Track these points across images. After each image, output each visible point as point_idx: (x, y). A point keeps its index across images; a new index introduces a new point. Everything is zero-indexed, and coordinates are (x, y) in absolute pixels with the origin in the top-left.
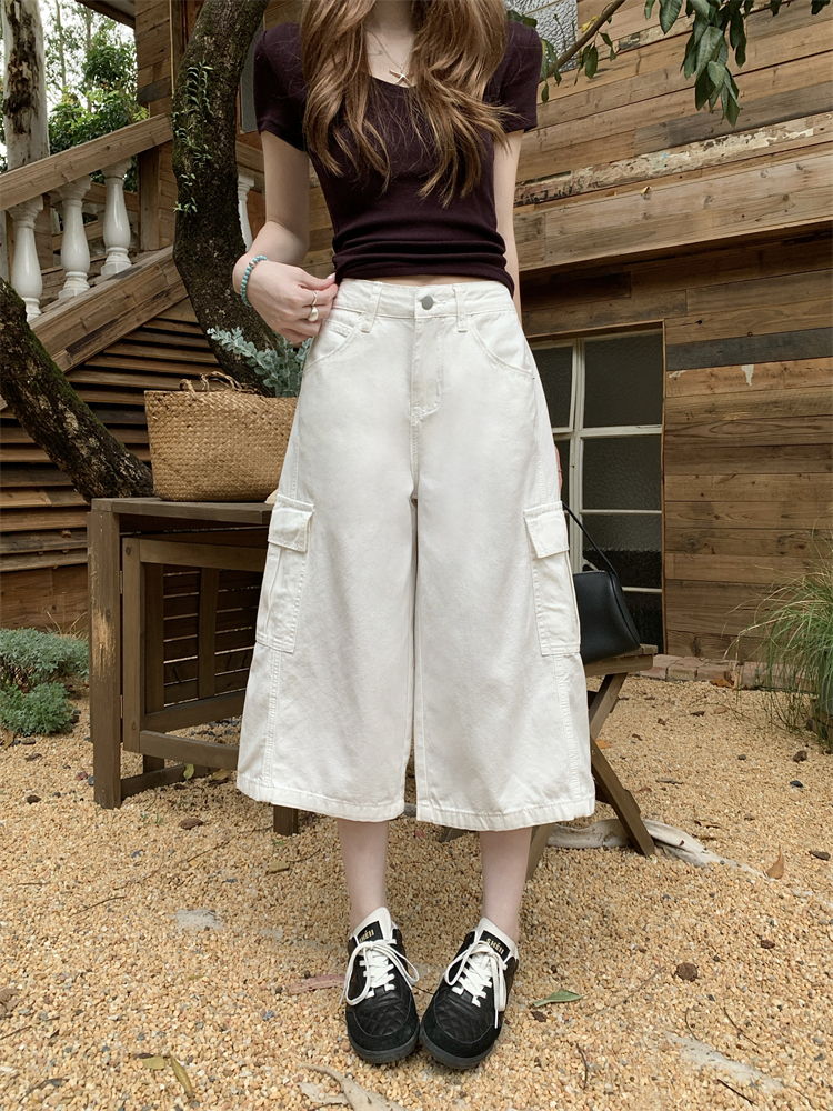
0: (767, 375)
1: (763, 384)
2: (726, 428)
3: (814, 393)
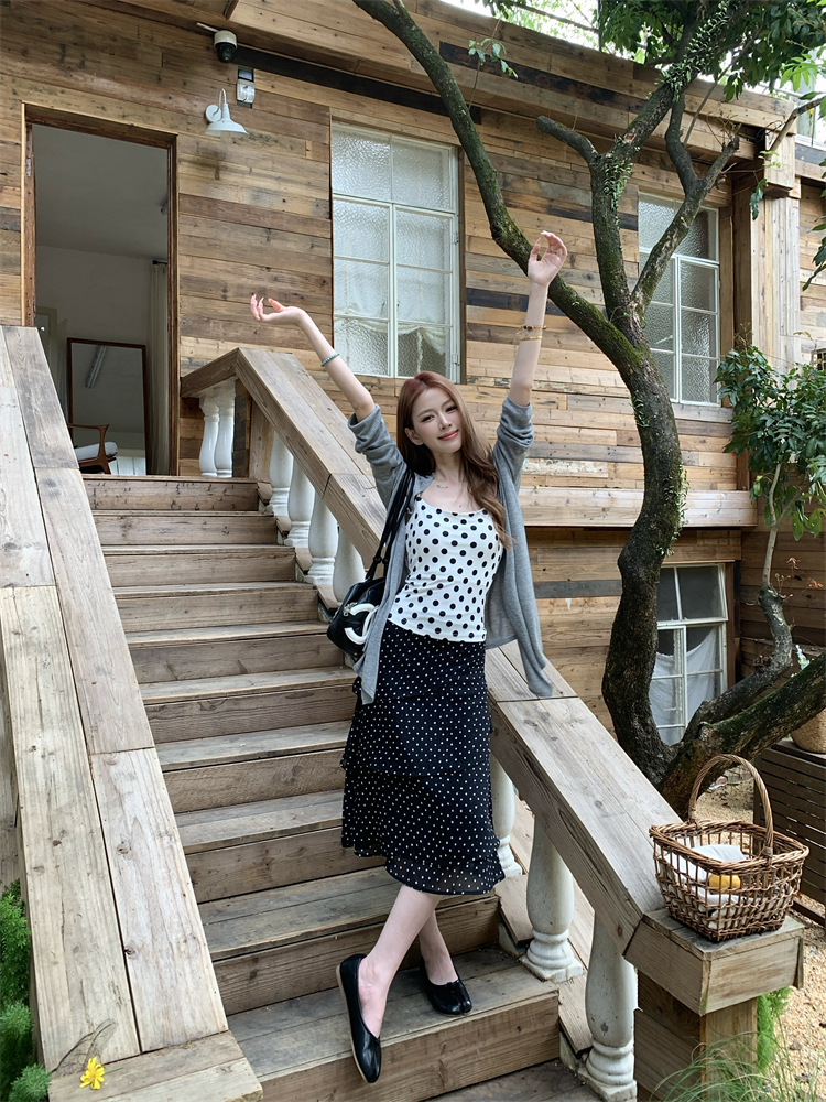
0: (577, 605)
2: (560, 637)
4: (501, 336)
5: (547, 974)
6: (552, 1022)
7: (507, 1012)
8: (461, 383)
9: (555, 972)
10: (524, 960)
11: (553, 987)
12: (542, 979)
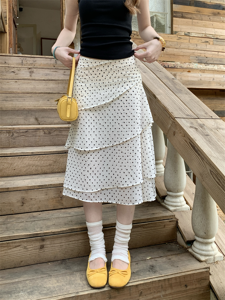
4: (187, 16)
5: (203, 258)
6: (205, 284)
7: (179, 277)
8: (171, 34)
9: (207, 258)
10: (190, 250)
11: (206, 266)
12: (200, 261)
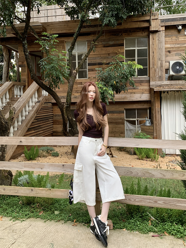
0: (110, 115)
1: (110, 116)
3: (115, 117)
4: (94, 70)
